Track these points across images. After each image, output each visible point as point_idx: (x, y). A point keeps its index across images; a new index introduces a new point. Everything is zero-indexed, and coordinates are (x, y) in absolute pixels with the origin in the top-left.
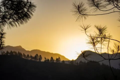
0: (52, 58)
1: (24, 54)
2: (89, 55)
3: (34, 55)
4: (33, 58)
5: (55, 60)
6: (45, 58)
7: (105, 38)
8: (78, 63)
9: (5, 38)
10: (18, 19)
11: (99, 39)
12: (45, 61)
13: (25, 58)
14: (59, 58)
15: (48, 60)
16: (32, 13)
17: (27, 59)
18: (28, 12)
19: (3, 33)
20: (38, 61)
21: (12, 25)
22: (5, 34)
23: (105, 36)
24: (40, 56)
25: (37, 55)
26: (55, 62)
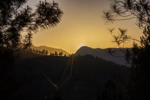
0: (56, 52)
1: (33, 49)
2: (114, 51)
3: (41, 51)
4: (41, 53)
5: (59, 54)
6: (51, 53)
7: (126, 38)
8: (77, 56)
9: (32, 38)
10: (49, 23)
11: (122, 39)
12: (51, 55)
13: (35, 53)
14: (62, 52)
15: (53, 54)
16: (61, 18)
17: (36, 53)
18: (57, 18)
19: (31, 34)
20: (45, 55)
21: (44, 28)
22: (33, 35)
23: (126, 36)
24: (47, 51)
25: (44, 50)
26: (58, 55)
